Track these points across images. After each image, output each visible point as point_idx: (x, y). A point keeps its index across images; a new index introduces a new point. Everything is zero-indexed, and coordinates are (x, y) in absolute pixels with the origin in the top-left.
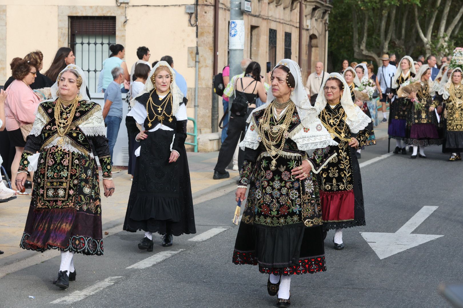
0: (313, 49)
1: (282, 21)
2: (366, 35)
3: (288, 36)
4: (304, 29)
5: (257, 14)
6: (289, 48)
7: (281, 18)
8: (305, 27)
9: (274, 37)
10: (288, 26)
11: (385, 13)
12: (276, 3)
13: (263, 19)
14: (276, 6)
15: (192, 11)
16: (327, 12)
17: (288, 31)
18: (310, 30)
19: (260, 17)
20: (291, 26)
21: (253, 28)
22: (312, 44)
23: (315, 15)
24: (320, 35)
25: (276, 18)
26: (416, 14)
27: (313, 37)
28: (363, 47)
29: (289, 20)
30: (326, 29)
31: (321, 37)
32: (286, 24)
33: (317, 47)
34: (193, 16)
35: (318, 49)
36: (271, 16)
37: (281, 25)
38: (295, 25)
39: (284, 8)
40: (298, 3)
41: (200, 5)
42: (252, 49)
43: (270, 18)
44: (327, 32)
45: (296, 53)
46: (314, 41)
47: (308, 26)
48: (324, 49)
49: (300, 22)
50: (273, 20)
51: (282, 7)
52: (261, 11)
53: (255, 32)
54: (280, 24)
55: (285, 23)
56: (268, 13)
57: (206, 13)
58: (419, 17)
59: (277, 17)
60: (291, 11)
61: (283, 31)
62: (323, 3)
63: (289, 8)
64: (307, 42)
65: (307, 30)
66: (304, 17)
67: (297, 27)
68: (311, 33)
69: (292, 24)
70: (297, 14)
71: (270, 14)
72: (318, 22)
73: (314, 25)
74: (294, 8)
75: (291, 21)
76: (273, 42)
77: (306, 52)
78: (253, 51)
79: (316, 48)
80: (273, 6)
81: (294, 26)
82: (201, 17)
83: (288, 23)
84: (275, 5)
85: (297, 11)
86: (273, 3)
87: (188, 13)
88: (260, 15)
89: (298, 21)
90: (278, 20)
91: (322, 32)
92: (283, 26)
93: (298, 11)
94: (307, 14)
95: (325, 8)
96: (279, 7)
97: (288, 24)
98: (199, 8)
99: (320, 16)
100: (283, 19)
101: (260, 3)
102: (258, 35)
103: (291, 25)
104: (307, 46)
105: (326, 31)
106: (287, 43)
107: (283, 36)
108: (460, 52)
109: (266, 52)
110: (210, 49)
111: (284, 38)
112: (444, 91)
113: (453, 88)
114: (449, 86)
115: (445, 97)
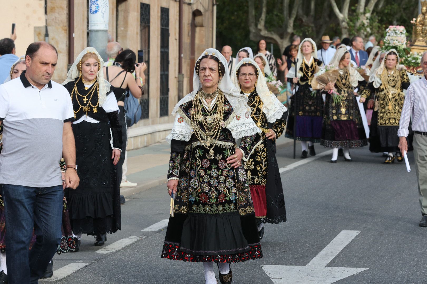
3: (165, 12)
4: (185, 3)
17: (165, 5)
21: (119, 2)
24: (206, 11)
27: (196, 13)
33: (202, 26)
42: (119, 30)
44: (215, 8)
53: (122, 7)
65: (190, 4)
67: (176, 1)
68: (195, 8)
78: (119, 32)
102: (126, 12)
104: (190, 25)
105: (213, 5)
107: (158, 12)
108: (394, 30)
109: (137, 34)
110: (64, 30)
111: (159, 14)
112: (375, 78)
113: (387, 74)
114: (382, 72)
115: (376, 84)
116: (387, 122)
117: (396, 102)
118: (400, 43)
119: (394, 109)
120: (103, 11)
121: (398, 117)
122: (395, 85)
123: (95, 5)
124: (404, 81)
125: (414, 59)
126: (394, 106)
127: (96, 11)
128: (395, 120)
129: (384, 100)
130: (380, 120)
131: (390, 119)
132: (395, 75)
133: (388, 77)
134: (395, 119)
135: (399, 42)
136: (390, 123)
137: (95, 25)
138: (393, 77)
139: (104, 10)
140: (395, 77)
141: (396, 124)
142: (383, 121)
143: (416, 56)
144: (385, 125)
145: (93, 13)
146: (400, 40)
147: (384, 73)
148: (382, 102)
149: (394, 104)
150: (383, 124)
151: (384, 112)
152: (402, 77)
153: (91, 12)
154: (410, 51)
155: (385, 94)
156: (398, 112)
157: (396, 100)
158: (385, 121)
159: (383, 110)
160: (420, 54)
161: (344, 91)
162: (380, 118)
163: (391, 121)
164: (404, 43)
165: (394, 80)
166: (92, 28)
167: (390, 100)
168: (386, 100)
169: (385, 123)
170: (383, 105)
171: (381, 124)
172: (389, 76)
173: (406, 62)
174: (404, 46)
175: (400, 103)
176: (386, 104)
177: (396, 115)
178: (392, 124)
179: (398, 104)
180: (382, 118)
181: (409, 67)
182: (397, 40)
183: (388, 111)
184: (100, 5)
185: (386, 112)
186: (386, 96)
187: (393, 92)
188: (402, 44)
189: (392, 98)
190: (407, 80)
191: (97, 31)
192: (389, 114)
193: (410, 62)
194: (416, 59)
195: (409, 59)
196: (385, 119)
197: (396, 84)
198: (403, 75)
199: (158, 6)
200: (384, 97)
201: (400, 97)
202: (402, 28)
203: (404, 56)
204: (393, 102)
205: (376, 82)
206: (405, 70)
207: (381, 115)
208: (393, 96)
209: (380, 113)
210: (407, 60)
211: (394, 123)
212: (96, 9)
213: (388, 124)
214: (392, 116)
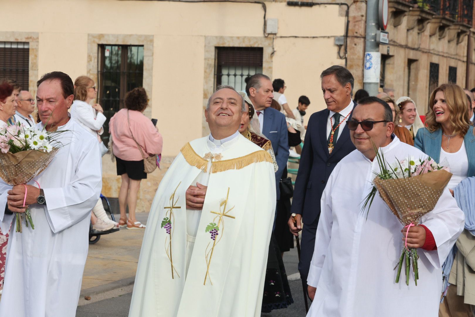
1: (445, 55)
3: (453, 71)
4: (472, 63)
5: (416, 47)
10: (454, 60)
12: (439, 36)
13: (423, 52)
15: (342, 43)
17: (453, 64)
19: (420, 51)
21: (411, 62)
25: (439, 52)
29: (455, 53)
32: (451, 58)
34: (343, 48)
36: (433, 49)
37: (445, 59)
38: (462, 59)
39: (449, 42)
40: (465, 36)
41: (349, 37)
42: (410, 83)
43: (432, 52)
51: (446, 40)
52: (420, 44)
53: (413, 66)
54: (443, 57)
55: (449, 57)
56: (429, 46)
57: (355, 45)
63: (455, 41)
66: (473, 51)
67: (463, 62)
69: (458, 58)
70: (464, 48)
71: (432, 47)
74: (460, 41)
75: (457, 54)
76: (434, 76)
78: (411, 85)
80: (435, 39)
81: (461, 61)
82: (351, 49)
83: (453, 57)
85: (464, 43)
86: (435, 36)
87: (338, 45)
88: (419, 48)
89: (465, 54)
93: (465, 45)
98: (349, 40)
101: (420, 36)
102: (417, 69)
107: (446, 70)
109: (426, 87)
110: (360, 83)
111: (448, 72)
120: (375, 68)
123: (369, 63)
127: (370, 68)
137: (368, 79)
139: (376, 66)
145: (367, 69)
153: (365, 68)
166: (366, 80)
184: (373, 62)
191: (370, 83)
199: (447, 65)
212: (370, 66)
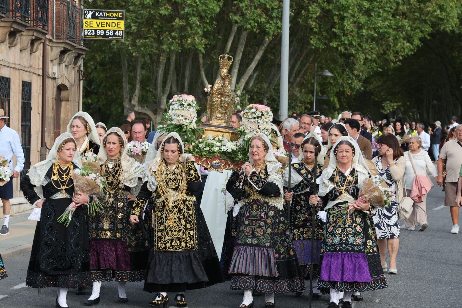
0: (63, 104)
2: (138, 86)
6: (29, 102)
7: (17, 62)
8: (51, 75)
9: (7, 87)
11: (163, 59)
12: (9, 43)
14: (9, 47)
16: (81, 57)
18: (58, 79)
20: (31, 74)
22: (61, 97)
23: (64, 60)
26: (201, 60)
28: (135, 101)
30: (80, 77)
31: (73, 88)
35: (69, 103)
40: (40, 43)
45: (38, 108)
46: (64, 94)
47: (55, 74)
48: (77, 104)
49: (44, 69)
50: (5, 66)
51: (18, 48)
54: (15, 70)
58: (204, 65)
59: (11, 62)
60: (31, 54)
61: (19, 79)
62: (74, 44)
64: (53, 94)
66: (50, 62)
72: (69, 69)
73: (64, 72)
74: (34, 50)
76: (5, 93)
77: (53, 107)
79: (67, 103)
81: (36, 74)
84: (8, 45)
86: (5, 43)
90: (12, 65)
91: (74, 82)
92: (19, 73)
94: (54, 58)
95: (78, 52)
96: (13, 48)
97: (27, 71)
99: (71, 62)
100: (19, 64)
103: (31, 72)
106: (25, 95)
108: (179, 101)
112: (148, 177)
113: (165, 170)
114: (157, 166)
115: (150, 186)
116: (168, 245)
117: (180, 214)
118: (187, 121)
119: (178, 225)
121: (184, 236)
122: (178, 187)
124: (191, 179)
125: (208, 145)
126: (177, 220)
128: (181, 242)
129: (162, 211)
130: (158, 242)
131: (172, 240)
132: (177, 171)
133: (166, 175)
134: (179, 240)
135: (186, 119)
136: (173, 248)
138: (174, 174)
140: (177, 175)
141: (183, 247)
142: (162, 244)
143: (210, 141)
144: (164, 250)
146: (187, 115)
147: (160, 170)
148: (159, 214)
149: (178, 217)
150: (163, 249)
151: (163, 230)
152: (188, 173)
154: (203, 133)
155: (163, 201)
156: (185, 229)
157: (180, 210)
158: (165, 244)
159: (162, 227)
160: (217, 139)
161: (110, 194)
162: (158, 239)
163: (173, 243)
164: (194, 121)
165: (175, 180)
167: (170, 211)
168: (165, 211)
169: (165, 247)
170: (161, 219)
171: (159, 249)
172: (168, 172)
173: (196, 150)
174: (194, 125)
175: (186, 215)
176: (166, 217)
177: (181, 233)
178: (176, 249)
179: (184, 216)
180: (160, 239)
181: (199, 157)
182: (182, 116)
183: (168, 229)
185: (166, 229)
186: (165, 205)
187: (174, 198)
188: (191, 123)
189: (173, 207)
190: (195, 177)
192: (170, 234)
193: (201, 150)
194: (211, 146)
195: (201, 145)
196: (165, 241)
197: (179, 185)
198: (190, 169)
200: (163, 207)
201: (187, 205)
202: (191, 98)
203: (193, 141)
204: (176, 215)
205: (151, 182)
206: (193, 163)
207: (160, 234)
208: (176, 204)
209: (158, 232)
210: (197, 147)
211: (179, 248)
213: (169, 248)
214: (176, 236)
